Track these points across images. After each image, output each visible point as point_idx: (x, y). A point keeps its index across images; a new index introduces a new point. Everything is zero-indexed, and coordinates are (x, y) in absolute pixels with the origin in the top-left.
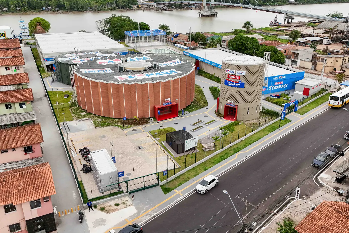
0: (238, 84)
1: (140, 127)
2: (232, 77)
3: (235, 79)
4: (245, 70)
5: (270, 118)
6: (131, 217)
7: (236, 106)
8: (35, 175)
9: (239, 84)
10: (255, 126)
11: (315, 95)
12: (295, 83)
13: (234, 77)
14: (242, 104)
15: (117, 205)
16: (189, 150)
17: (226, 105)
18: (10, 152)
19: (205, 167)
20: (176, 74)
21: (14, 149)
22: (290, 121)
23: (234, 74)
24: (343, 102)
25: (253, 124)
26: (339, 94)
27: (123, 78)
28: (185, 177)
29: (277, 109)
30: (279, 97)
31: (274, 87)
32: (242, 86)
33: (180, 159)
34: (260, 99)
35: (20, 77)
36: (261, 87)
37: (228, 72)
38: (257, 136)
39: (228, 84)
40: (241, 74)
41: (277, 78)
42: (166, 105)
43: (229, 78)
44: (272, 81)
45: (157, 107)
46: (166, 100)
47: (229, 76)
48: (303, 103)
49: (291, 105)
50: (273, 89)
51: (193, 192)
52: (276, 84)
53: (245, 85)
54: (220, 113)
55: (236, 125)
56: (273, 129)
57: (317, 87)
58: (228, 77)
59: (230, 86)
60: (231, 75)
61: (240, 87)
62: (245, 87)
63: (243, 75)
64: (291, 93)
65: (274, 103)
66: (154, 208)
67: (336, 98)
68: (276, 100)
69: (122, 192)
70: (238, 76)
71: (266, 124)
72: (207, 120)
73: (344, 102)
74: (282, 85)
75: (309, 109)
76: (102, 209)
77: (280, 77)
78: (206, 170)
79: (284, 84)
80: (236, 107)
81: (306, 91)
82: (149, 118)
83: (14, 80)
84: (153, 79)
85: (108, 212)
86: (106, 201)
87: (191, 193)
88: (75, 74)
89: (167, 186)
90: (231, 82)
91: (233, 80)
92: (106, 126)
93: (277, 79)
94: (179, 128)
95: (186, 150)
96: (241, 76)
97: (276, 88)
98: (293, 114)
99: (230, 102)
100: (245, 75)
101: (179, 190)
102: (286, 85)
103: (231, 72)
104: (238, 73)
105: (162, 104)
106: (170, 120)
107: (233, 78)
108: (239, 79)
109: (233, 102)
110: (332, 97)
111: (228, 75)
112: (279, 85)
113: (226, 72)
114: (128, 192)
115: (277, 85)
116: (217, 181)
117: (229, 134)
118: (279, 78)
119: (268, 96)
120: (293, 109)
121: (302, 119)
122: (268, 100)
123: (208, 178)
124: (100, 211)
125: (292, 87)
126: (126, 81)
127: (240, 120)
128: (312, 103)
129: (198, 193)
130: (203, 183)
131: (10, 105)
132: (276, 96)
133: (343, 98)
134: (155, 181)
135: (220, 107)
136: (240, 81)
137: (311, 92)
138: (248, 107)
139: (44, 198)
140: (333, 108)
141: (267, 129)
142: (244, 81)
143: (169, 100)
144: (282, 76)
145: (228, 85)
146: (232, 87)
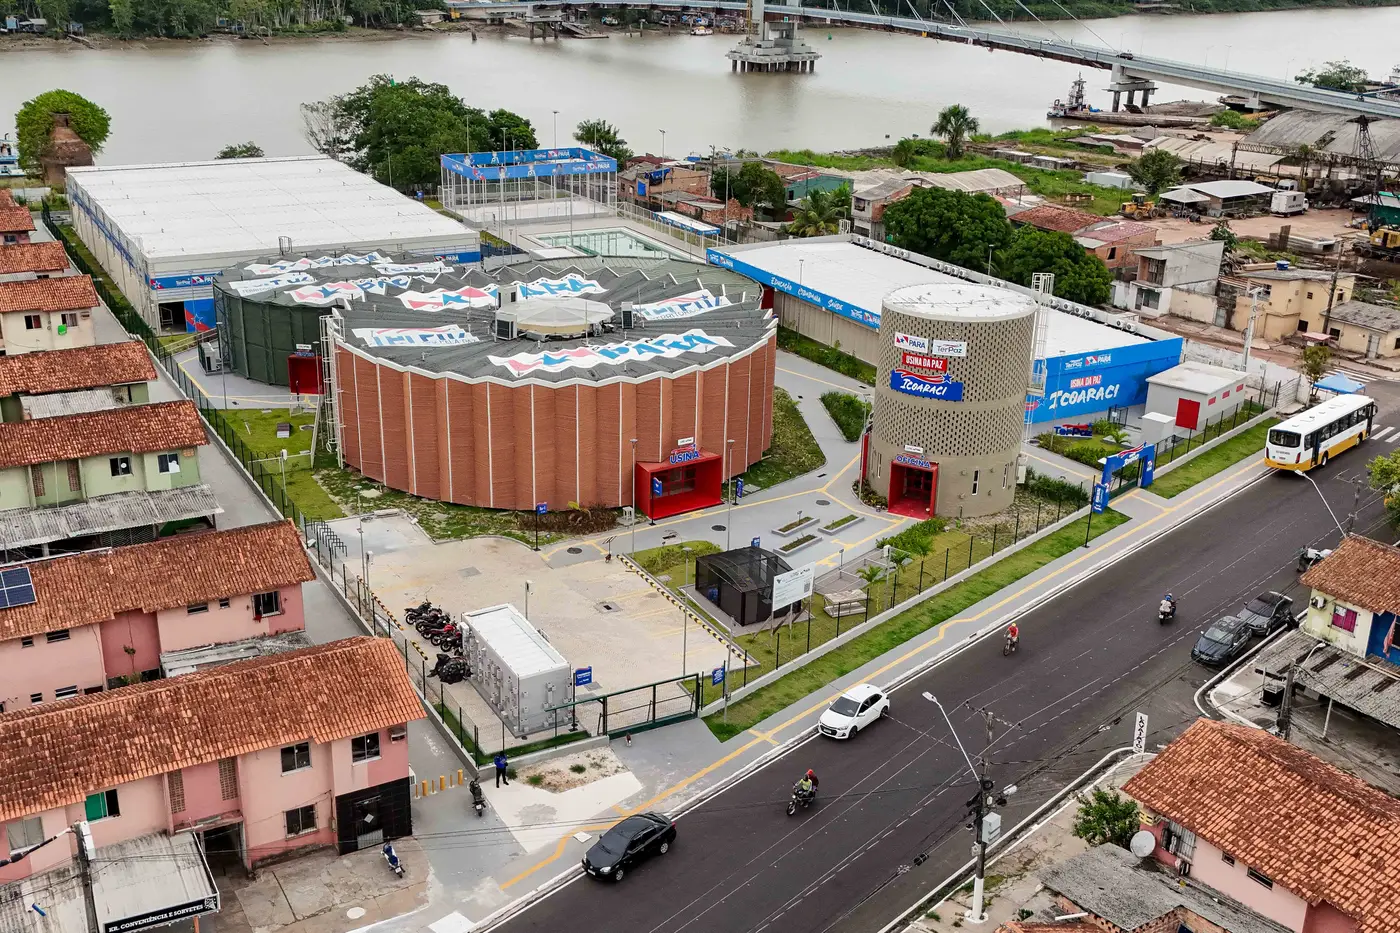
0: (941, 388)
1: (591, 541)
2: (917, 361)
3: (930, 368)
4: (966, 338)
5: (1052, 507)
6: (630, 801)
7: (933, 464)
8: (355, 666)
9: (944, 385)
10: (1000, 535)
11: (1220, 428)
12: (1147, 380)
13: (927, 363)
14: (954, 458)
15: (579, 769)
16: (783, 612)
17: (896, 462)
18: (214, 609)
19: (841, 664)
20: (711, 347)
21: (225, 603)
22: (1125, 519)
23: (925, 351)
24: (1316, 453)
25: (996, 530)
26: (1303, 424)
27: (524, 364)
28: (778, 694)
29: (1080, 476)
30: (1088, 433)
31: (1067, 395)
32: (955, 392)
33: (751, 642)
34: (1017, 440)
35: (119, 356)
36: (1020, 396)
37: (905, 346)
38: (1008, 568)
39: (903, 387)
40: (951, 354)
41: (1077, 363)
42: (681, 459)
43: (909, 365)
44: (1059, 371)
45: (648, 468)
46: (680, 442)
47: (908, 358)
48: (1172, 454)
49: (1127, 462)
50: (1063, 404)
51: (810, 735)
52: (1076, 383)
53: (964, 391)
54: (874, 493)
55: (935, 533)
56: (1064, 544)
57: (1226, 395)
58: (904, 362)
59: (911, 393)
60: (915, 355)
61: (946, 397)
62: (965, 398)
63: (957, 355)
64: (1131, 419)
65: (1069, 456)
66: (694, 778)
67: (1291, 439)
68: (1075, 446)
69: (586, 735)
70: (939, 359)
71: (1038, 528)
72: (827, 515)
73: (1322, 450)
74: (1097, 387)
75: (1197, 477)
76: (536, 781)
77: (1089, 359)
78: (843, 673)
79: (1105, 385)
80: (934, 468)
81: (1187, 412)
82: (620, 510)
83: (101, 369)
84: (633, 368)
85: (554, 788)
86: (542, 760)
87: (802, 739)
88: (340, 348)
89: (724, 720)
90: (914, 381)
91: (922, 373)
92: (471, 537)
93: (1080, 365)
94: (735, 540)
95: (775, 608)
96: (952, 360)
97: (1075, 398)
98: (1136, 493)
99: (913, 452)
100: (963, 354)
101: (763, 732)
102: (1111, 387)
103: (914, 343)
104: (940, 348)
105: (666, 458)
106: (695, 515)
107: (922, 367)
108: (944, 368)
109: (921, 452)
110: (1279, 433)
111: (905, 355)
112: (1086, 389)
113: (897, 344)
114: (605, 733)
115: (1079, 390)
116: (884, 702)
117: (913, 561)
118: (1085, 362)
119: (1047, 428)
120: (1136, 477)
121: (1167, 511)
122: (1046, 443)
123: (859, 693)
124: (530, 788)
125: (1137, 396)
126: (538, 374)
127: (946, 515)
128: (1206, 455)
129: (827, 738)
130: (843, 707)
131: (126, 460)
132: (1076, 430)
133: (1315, 439)
134: (686, 704)
135: (873, 469)
136: (947, 378)
137: (1206, 415)
138: (977, 468)
139: (391, 730)
140: (1284, 475)
141: (1045, 545)
142: (960, 376)
143: (690, 444)
144: (1096, 354)
145: (905, 391)
146: (919, 399)
